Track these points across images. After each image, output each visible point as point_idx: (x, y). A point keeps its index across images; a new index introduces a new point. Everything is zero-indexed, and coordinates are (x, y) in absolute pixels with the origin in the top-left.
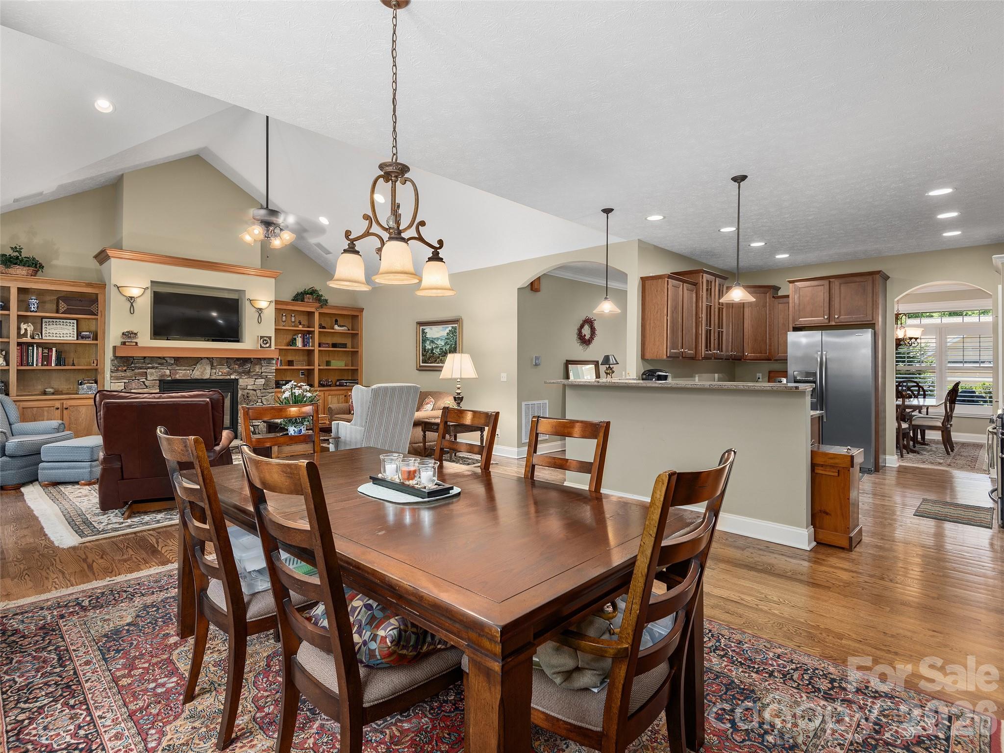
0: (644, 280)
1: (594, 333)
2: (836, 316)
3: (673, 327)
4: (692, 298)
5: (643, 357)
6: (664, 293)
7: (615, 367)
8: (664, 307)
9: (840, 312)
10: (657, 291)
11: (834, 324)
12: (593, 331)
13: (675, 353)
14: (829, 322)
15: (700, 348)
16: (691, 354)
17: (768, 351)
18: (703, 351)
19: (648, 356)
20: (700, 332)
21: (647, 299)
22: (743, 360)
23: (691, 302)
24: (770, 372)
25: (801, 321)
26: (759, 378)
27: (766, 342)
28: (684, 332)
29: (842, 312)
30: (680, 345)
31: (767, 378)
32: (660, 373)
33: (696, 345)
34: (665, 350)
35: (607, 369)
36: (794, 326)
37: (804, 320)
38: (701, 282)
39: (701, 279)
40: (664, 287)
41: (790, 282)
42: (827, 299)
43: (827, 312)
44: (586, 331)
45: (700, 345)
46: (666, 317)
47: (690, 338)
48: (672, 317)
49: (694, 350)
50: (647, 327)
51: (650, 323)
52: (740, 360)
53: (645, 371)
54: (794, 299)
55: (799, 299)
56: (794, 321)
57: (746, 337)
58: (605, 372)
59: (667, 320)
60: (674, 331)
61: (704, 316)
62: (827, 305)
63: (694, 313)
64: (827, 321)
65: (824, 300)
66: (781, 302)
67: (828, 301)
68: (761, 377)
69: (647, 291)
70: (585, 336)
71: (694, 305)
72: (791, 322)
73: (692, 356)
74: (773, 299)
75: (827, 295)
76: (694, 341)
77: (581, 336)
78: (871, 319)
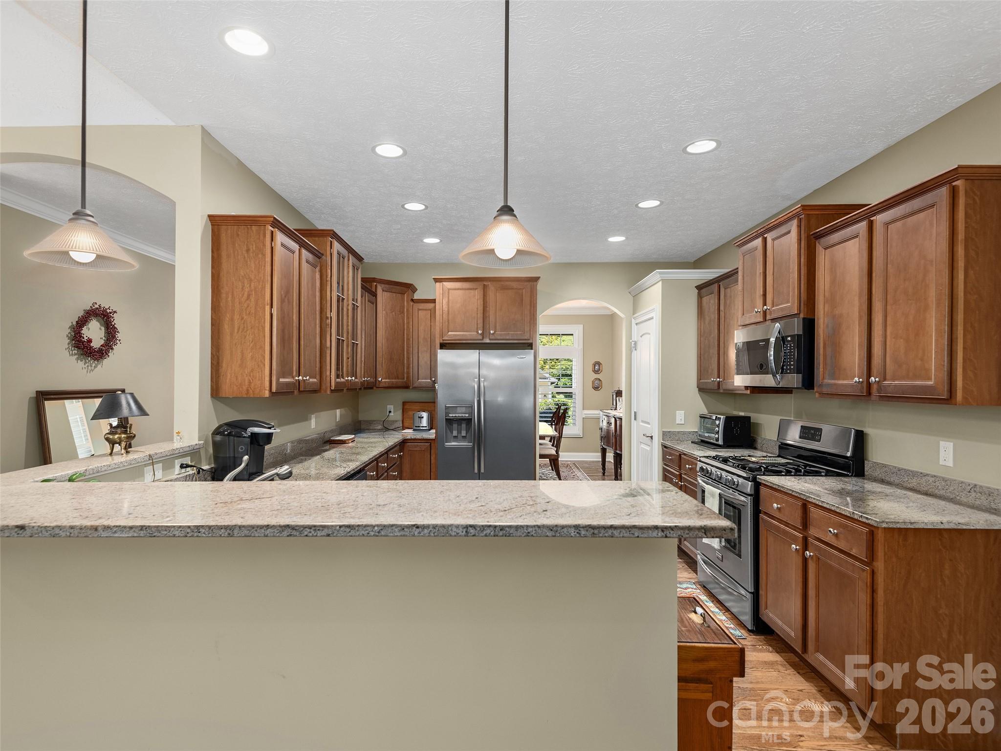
0: (216, 222)
1: (114, 337)
2: (492, 332)
3: (283, 331)
4: (313, 279)
5: (216, 392)
6: (264, 255)
7: (137, 423)
8: (264, 288)
9: (495, 327)
10: (248, 251)
11: (488, 341)
12: (111, 333)
13: (287, 384)
14: (483, 338)
15: (328, 373)
16: (313, 383)
17: (405, 376)
18: (333, 379)
19: (227, 390)
20: (328, 344)
21: (225, 265)
22: (375, 388)
23: (314, 285)
24: (404, 403)
25: (449, 335)
26: (390, 412)
27: (403, 363)
28: (302, 343)
29: (498, 327)
30: (295, 368)
31: (401, 411)
32: (256, 430)
33: (321, 368)
34: (267, 379)
35: (113, 430)
36: (442, 342)
37: (452, 335)
38: (328, 253)
39: (329, 248)
40: (264, 245)
41: (437, 280)
42: (481, 308)
43: (480, 325)
44: (94, 332)
45: (328, 367)
46: (268, 308)
47: (311, 354)
48: (281, 310)
49: (318, 377)
50: (226, 328)
51: (232, 320)
52: (372, 388)
53: (220, 427)
54: (441, 305)
55: (448, 305)
56: (442, 335)
57: (379, 354)
58: (107, 439)
59: (271, 315)
60: (284, 340)
61: (334, 314)
62: (480, 315)
63: (318, 308)
64: (481, 337)
65: (477, 309)
66: (420, 308)
67: (482, 311)
68: (392, 411)
69: (224, 247)
70: (90, 341)
71: (318, 294)
72: (437, 336)
73: (316, 387)
74: (412, 303)
75: (481, 302)
76: (318, 359)
77: (80, 341)
78: (529, 338)
